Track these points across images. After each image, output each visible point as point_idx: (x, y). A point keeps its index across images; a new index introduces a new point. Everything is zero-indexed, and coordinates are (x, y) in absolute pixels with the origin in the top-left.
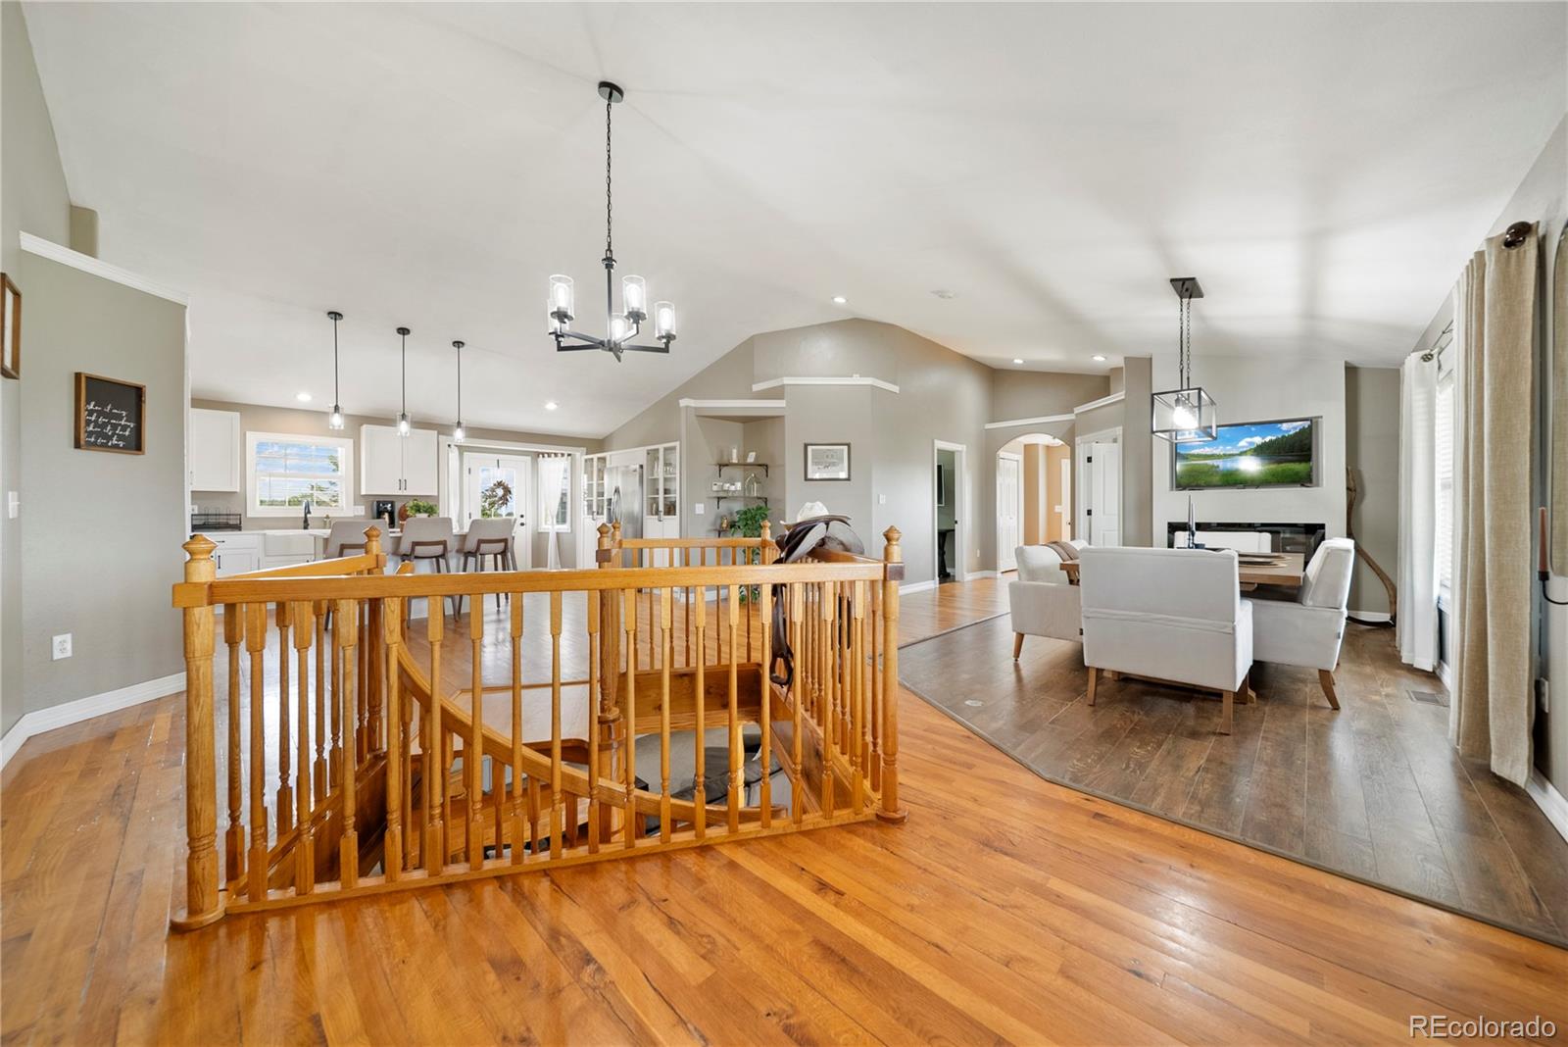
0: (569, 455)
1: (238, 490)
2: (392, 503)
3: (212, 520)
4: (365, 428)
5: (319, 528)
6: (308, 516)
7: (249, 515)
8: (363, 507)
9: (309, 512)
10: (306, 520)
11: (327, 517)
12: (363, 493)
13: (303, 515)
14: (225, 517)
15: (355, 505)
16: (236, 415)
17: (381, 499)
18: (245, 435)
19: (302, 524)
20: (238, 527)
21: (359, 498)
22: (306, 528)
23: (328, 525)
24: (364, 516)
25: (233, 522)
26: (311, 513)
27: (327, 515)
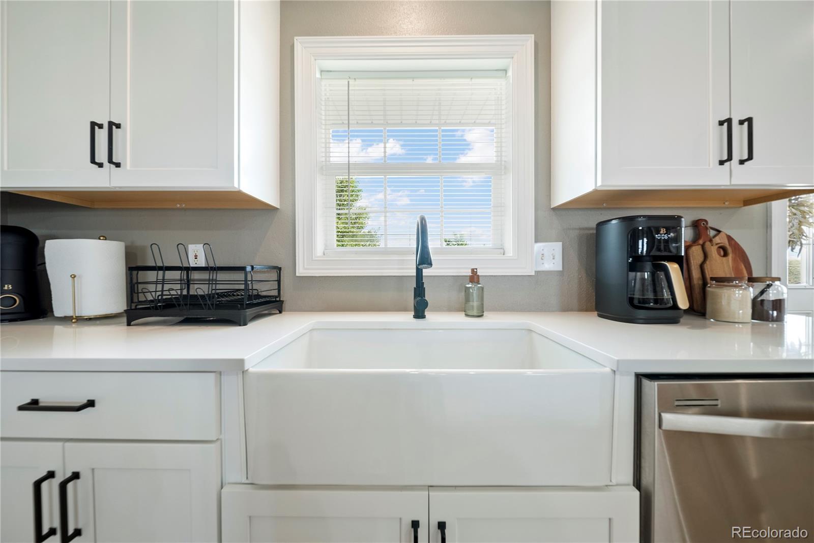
5: (451, 312)
6: (426, 272)
10: (419, 291)
11: (474, 277)
13: (413, 272)
15: (537, 238)
19: (410, 298)
21: (549, 217)
22: (419, 312)
23: (475, 303)
24: (560, 273)
25: (266, 289)
26: (430, 264)
27: (474, 271)
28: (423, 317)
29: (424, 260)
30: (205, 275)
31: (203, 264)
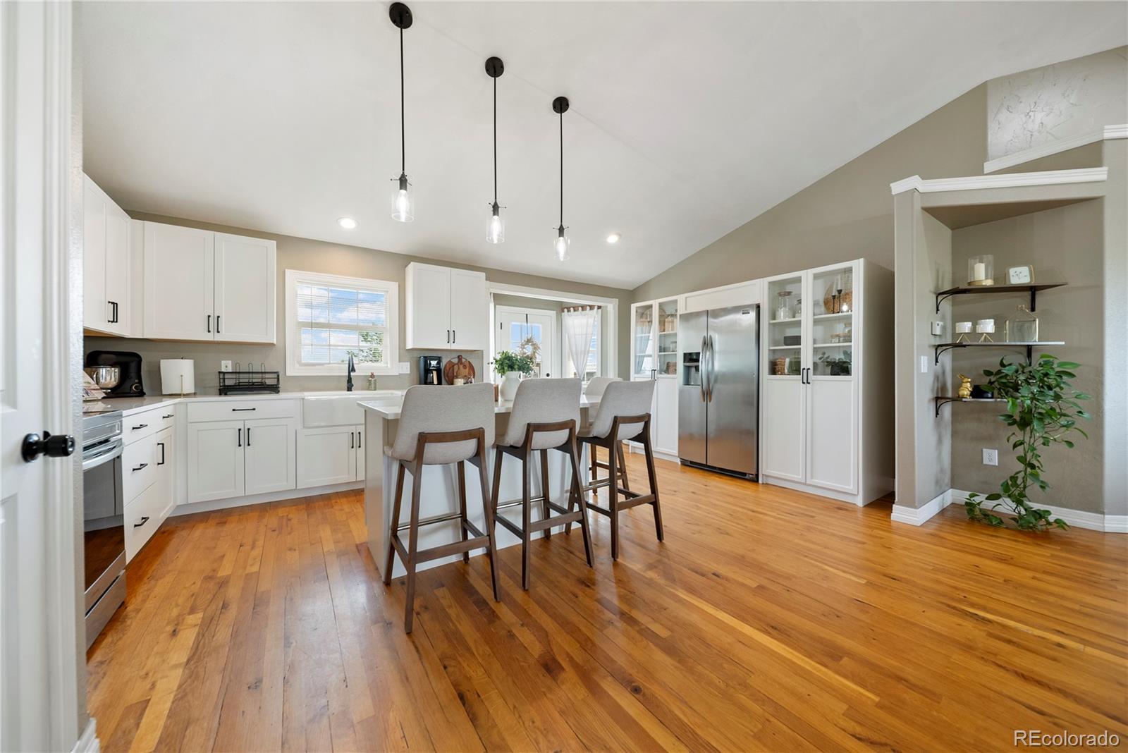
0: (599, 307)
1: (275, 342)
2: (439, 359)
3: (244, 379)
4: (412, 267)
5: (363, 389)
6: (352, 374)
7: (289, 373)
8: (409, 364)
9: (353, 370)
10: (350, 380)
11: (372, 376)
12: (409, 346)
13: (347, 374)
14: (260, 375)
15: (400, 361)
16: (272, 244)
17: (427, 354)
18: (284, 272)
19: (345, 385)
20: (274, 389)
21: (404, 353)
22: (349, 389)
23: (373, 386)
24: (410, 374)
25: (270, 381)
26: (355, 371)
27: (372, 374)
28: (351, 390)
29: (352, 369)
30: (234, 376)
31: (231, 371)
